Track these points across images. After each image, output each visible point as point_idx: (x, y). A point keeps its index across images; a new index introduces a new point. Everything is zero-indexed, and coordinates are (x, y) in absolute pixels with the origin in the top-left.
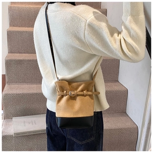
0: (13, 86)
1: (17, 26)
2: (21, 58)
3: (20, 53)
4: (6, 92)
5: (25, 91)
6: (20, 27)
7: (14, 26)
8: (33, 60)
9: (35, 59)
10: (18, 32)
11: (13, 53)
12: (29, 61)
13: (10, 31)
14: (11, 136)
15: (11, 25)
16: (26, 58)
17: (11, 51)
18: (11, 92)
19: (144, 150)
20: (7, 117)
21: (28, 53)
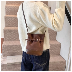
0: (7, 42)
1: (9, 15)
2: (11, 29)
3: (10, 27)
4: (4, 45)
5: (13, 44)
6: (10, 15)
7: (8, 15)
8: (16, 30)
9: (17, 29)
10: (10, 17)
11: (7, 27)
12: (15, 30)
13: (6, 17)
14: (6, 65)
15: (6, 14)
16: (13, 29)
17: (6, 26)
18: (6, 44)
19: (69, 70)
20: (4, 56)
21: (14, 27)
